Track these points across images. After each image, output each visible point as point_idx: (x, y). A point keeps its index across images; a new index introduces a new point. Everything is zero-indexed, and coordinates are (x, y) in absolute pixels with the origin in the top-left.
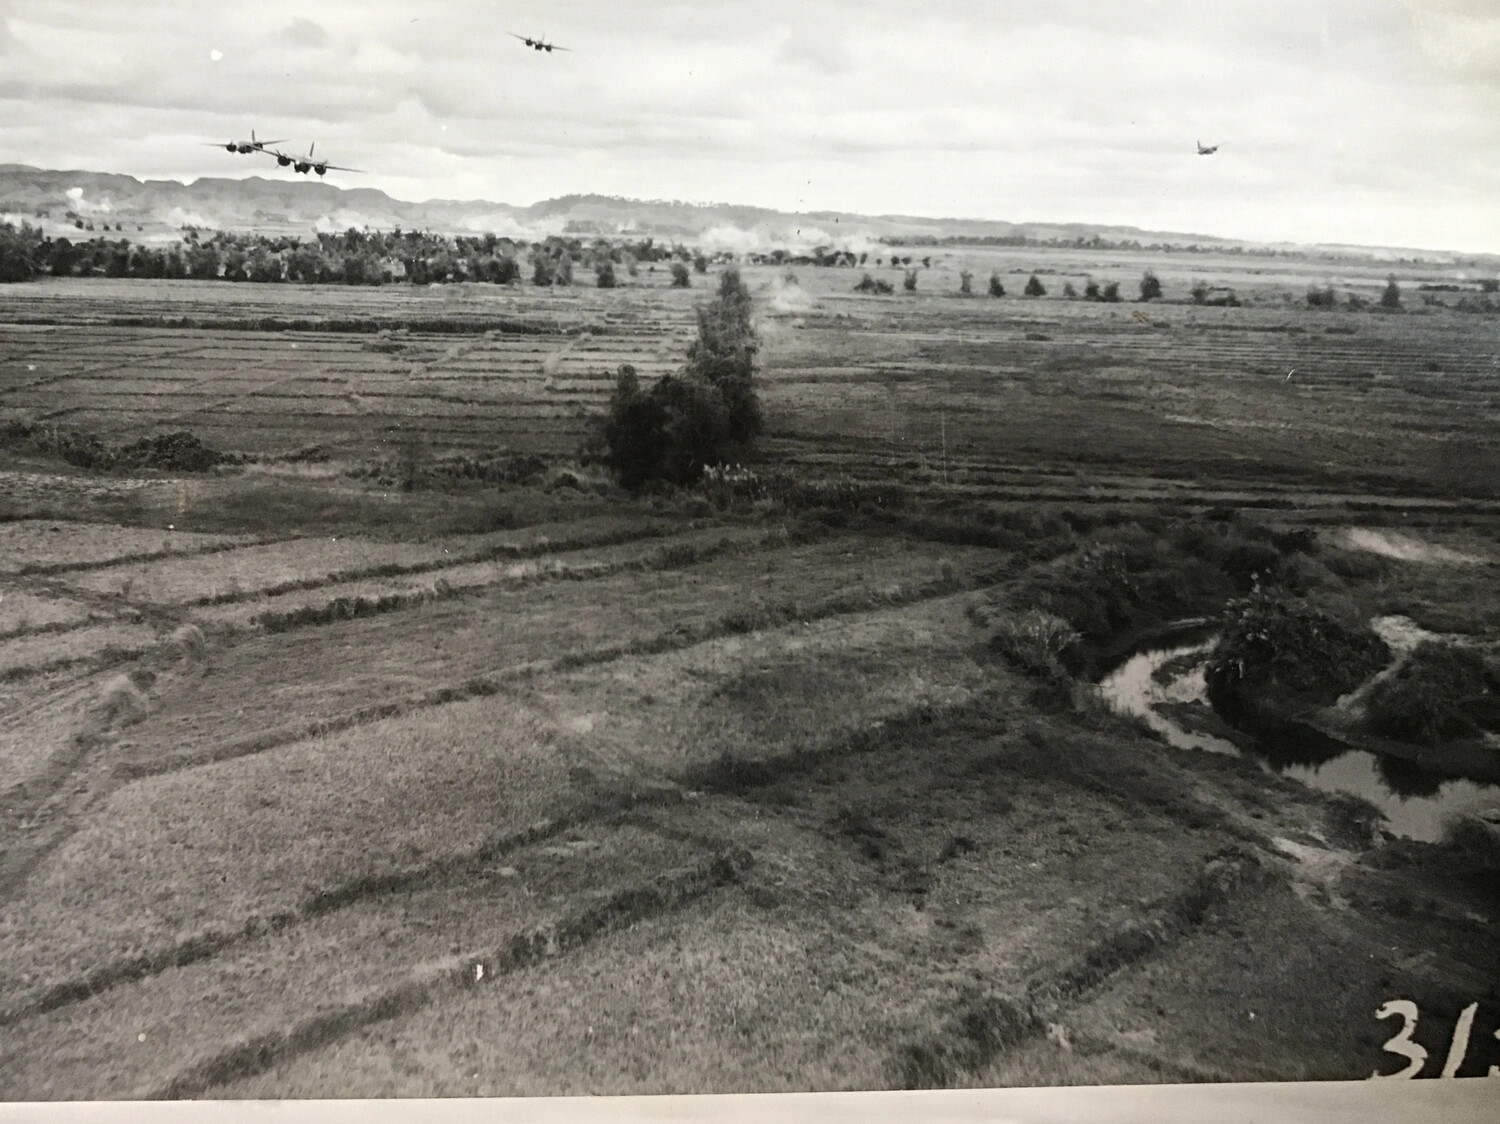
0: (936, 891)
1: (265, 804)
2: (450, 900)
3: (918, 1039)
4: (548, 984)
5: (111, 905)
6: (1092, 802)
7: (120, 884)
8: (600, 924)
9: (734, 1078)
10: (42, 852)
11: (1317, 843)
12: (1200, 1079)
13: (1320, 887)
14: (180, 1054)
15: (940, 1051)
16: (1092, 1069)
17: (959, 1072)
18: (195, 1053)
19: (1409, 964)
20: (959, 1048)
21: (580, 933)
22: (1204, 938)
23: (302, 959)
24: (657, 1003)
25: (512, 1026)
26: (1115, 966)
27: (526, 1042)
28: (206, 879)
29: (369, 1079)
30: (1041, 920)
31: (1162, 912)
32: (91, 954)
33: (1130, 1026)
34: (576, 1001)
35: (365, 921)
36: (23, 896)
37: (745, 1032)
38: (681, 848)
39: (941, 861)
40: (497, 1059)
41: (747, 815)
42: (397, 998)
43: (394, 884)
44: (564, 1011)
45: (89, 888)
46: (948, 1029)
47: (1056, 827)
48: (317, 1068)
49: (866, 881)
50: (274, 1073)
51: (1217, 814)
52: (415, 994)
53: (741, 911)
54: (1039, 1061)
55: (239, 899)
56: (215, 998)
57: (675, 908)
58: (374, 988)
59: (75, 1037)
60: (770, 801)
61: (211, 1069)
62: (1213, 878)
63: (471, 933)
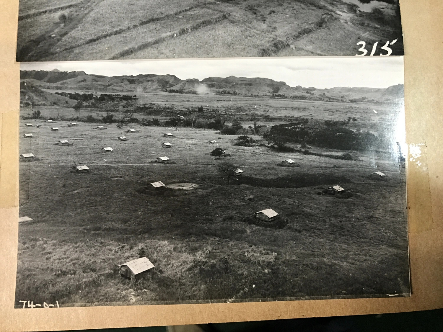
0: (267, 20)
1: (131, 5)
2: (169, 22)
3: (264, 47)
4: (188, 37)
5: (100, 24)
6: (299, 4)
7: (102, 20)
8: (199, 26)
9: (227, 55)
10: (86, 14)
11: (345, 12)
12: (321, 55)
13: (346, 20)
14: (115, 51)
15: (269, 50)
16: (300, 53)
17: (273, 54)
18: (117, 51)
19: (364, 34)
20: (272, 49)
21: (195, 28)
22: (322, 30)
23: (139, 33)
24: (211, 41)
25: (182, 45)
26: (304, 34)
27: (185, 48)
28: (120, 19)
29: (153, 55)
30: (289, 26)
31: (314, 25)
32: (96, 33)
33: (307, 46)
34: (195, 40)
35: (152, 26)
36: (82, 23)
37: (229, 46)
38: (216, 12)
39: (269, 15)
40: (179, 51)
41: (230, 6)
42: (158, 40)
43: (158, 19)
44: (192, 42)
45: (96, 21)
46: (270, 46)
47: (292, 9)
48: (142, 53)
49: (253, 18)
50: (133, 54)
51: (325, 7)
52: (162, 40)
53: (228, 24)
54: (289, 52)
55: (126, 22)
56: (121, 41)
57: (215, 23)
58: (154, 38)
59: (93, 49)
60: (234, 4)
61: (121, 54)
62: (324, 18)
63: (173, 28)
